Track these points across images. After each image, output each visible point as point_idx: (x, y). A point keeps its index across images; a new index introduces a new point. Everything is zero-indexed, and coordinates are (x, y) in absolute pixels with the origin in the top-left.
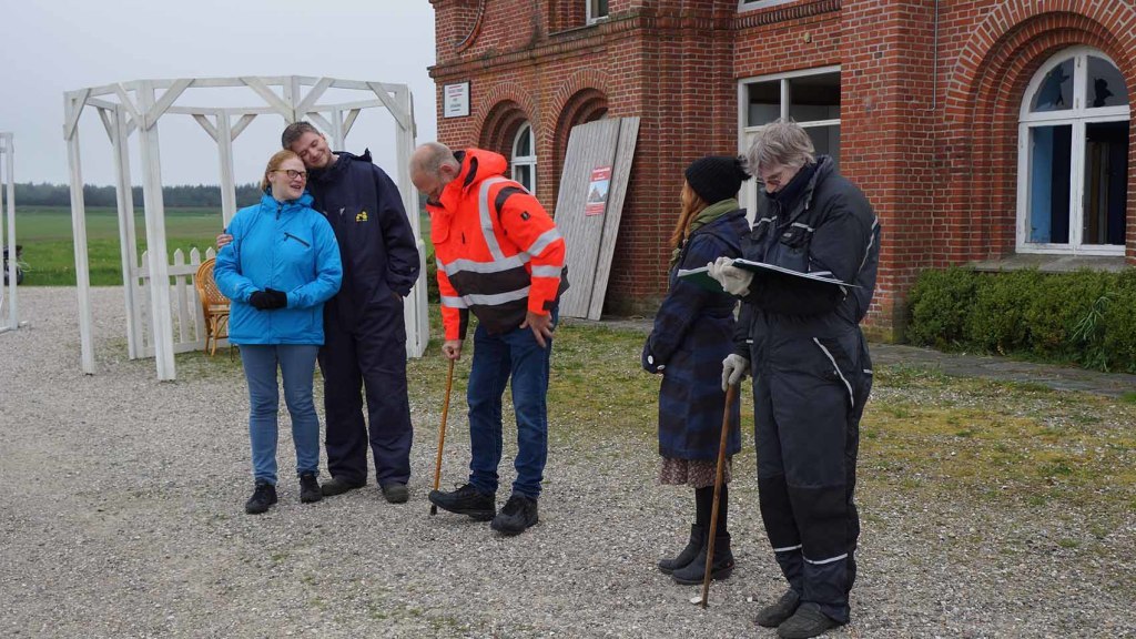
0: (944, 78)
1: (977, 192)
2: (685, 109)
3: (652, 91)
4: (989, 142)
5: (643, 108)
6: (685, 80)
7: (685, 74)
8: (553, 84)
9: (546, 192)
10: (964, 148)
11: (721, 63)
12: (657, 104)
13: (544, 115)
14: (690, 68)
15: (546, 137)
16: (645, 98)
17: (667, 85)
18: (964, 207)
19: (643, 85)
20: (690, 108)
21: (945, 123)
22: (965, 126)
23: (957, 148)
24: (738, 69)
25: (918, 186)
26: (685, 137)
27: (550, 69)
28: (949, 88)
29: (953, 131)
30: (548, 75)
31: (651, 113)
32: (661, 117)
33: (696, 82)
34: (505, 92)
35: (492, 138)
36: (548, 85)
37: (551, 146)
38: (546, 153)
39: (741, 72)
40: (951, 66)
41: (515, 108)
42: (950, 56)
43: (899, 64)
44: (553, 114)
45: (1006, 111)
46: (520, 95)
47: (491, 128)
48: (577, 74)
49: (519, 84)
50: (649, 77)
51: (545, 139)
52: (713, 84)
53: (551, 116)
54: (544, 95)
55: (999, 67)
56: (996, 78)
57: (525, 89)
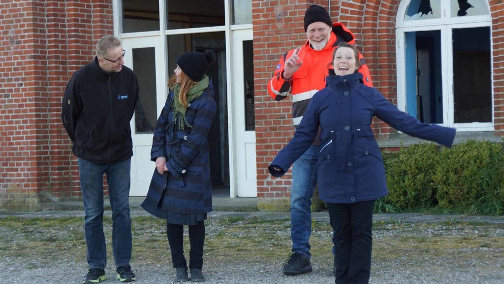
2: (69, 16)
12: (43, 10)
26: (70, 42)
31: (40, 19)
32: (49, 23)
45: (388, 19)
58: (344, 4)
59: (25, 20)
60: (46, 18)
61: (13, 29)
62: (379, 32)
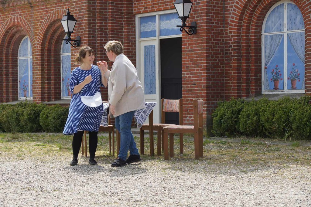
0: (228, 14)
1: (244, 66)
2: (109, 29)
3: (93, 20)
4: (248, 43)
5: (89, 28)
6: (109, 15)
7: (109, 12)
8: (41, 17)
9: (37, 73)
10: (237, 46)
11: (127, 7)
12: (95, 26)
13: (36, 33)
14: (111, 9)
15: (38, 44)
16: (89, 23)
17: (100, 17)
18: (238, 73)
20: (112, 29)
21: (229, 34)
22: (237, 36)
23: (234, 46)
24: (135, 10)
25: (217, 63)
27: (39, 9)
28: (230, 19)
29: (232, 38)
30: (38, 12)
31: (92, 31)
32: (98, 33)
33: (115, 16)
34: (15, 21)
35: (7, 45)
36: (38, 17)
37: (40, 49)
38: (37, 52)
39: (137, 11)
40: (231, 9)
41: (20, 29)
42: (230, 4)
43: (207, 7)
44: (41, 32)
45: (255, 29)
46: (23, 22)
47: (7, 40)
48: (54, 12)
49: (23, 17)
50: (91, 13)
51: (36, 45)
52: (123, 17)
53: (40, 33)
54: (36, 22)
55: (251, 9)
56: (250, 14)
57: (26, 19)
58: (231, 21)
59: (85, 31)
60: (97, 30)
62: (250, 37)
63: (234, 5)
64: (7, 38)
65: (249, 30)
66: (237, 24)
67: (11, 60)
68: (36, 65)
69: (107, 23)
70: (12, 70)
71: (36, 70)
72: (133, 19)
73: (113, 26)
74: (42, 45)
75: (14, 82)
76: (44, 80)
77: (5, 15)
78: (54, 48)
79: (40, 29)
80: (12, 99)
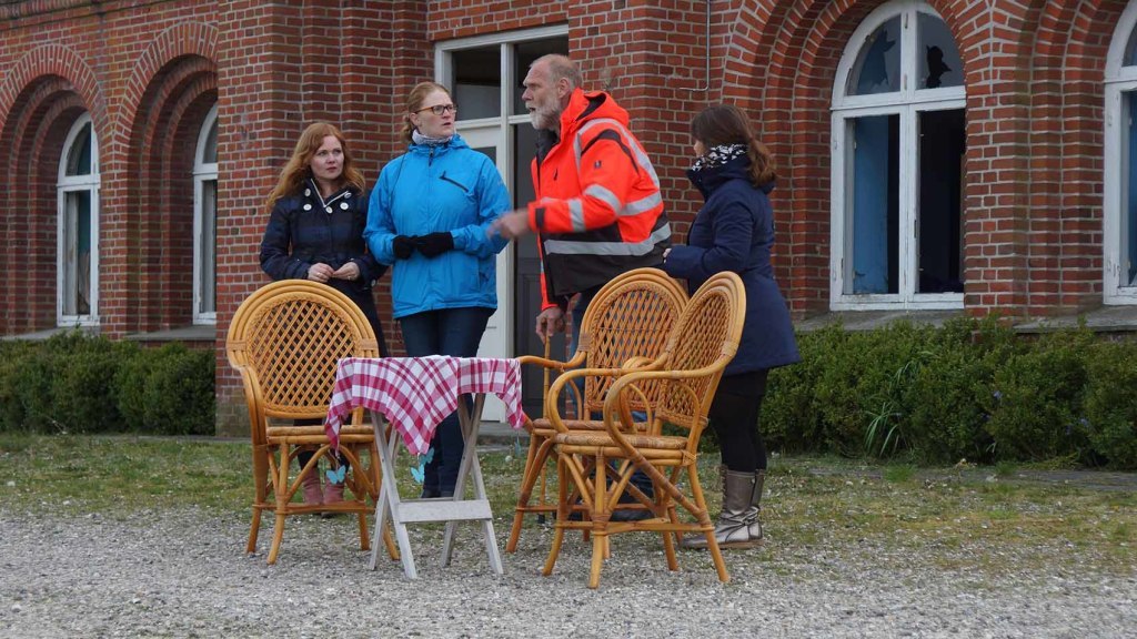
2: (345, 89)
3: (290, 59)
4: (786, 138)
6: (345, 42)
7: (346, 32)
8: (129, 48)
9: (115, 235)
11: (406, 15)
12: (298, 79)
13: (114, 101)
14: (354, 22)
15: (118, 138)
16: (278, 70)
17: (314, 49)
19: (274, 48)
20: (353, 88)
24: (434, 27)
27: (125, 23)
28: (728, 58)
30: (121, 33)
31: (288, 95)
32: (306, 103)
33: (364, 46)
34: (46, 61)
35: (23, 143)
36: (122, 49)
37: (126, 155)
38: (116, 166)
39: (439, 30)
40: (729, 24)
41: (65, 88)
42: (727, 8)
43: (650, 18)
44: (129, 99)
45: (810, 93)
46: (72, 66)
47: (21, 125)
48: (171, 31)
49: (72, 48)
50: (285, 36)
51: (114, 142)
52: (393, 50)
53: (126, 103)
54: (114, 67)
55: (796, 26)
56: (792, 42)
57: (83, 55)
58: (730, 65)
59: (263, 97)
60: (302, 93)
61: (246, 113)
62: (794, 119)
63: (739, 11)
64: (24, 120)
65: (789, 94)
66: (750, 76)
67: (34, 191)
68: (113, 210)
69: (336, 70)
70: (38, 227)
71: (112, 227)
72: (427, 58)
73: (359, 79)
74: (130, 143)
75: (45, 267)
76: (136, 261)
77: (16, 41)
78: (173, 152)
79: (127, 87)
80: (36, 323)
